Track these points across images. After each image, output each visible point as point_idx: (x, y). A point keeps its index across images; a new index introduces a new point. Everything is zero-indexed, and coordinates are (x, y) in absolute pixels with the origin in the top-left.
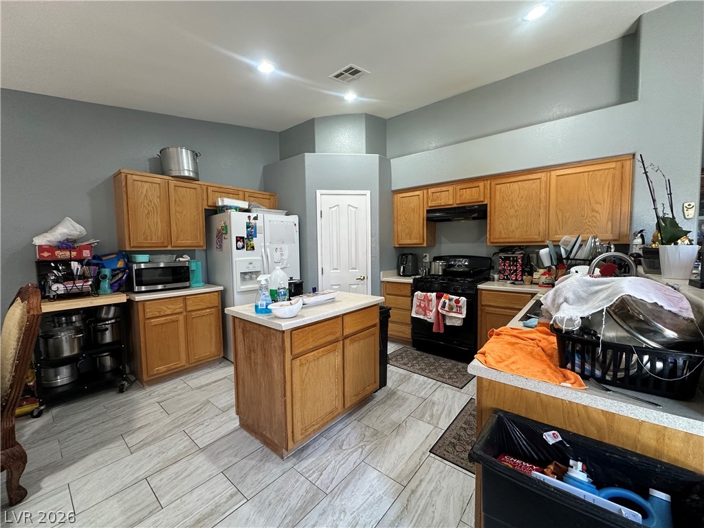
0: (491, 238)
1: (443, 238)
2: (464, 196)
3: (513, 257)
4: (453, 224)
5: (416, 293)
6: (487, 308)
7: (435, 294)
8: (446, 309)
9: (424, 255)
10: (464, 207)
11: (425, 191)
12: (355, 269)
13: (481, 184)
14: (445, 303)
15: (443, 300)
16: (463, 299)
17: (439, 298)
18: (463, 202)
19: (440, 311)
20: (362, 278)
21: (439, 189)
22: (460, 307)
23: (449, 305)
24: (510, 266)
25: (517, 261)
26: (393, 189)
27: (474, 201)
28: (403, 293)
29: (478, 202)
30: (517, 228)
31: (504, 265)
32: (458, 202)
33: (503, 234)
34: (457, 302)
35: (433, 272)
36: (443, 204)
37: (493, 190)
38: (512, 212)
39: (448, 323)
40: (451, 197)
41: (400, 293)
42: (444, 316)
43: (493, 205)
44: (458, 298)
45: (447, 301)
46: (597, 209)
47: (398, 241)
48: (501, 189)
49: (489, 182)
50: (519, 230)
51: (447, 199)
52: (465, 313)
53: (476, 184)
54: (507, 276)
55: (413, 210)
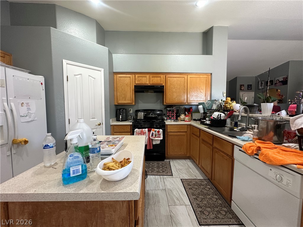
0: (166, 101)
1: (139, 101)
2: (154, 81)
3: (173, 110)
4: (145, 94)
5: (136, 130)
6: (170, 133)
7: (147, 129)
8: (154, 136)
9: (130, 109)
10: (154, 86)
11: (133, 75)
12: (94, 118)
13: (162, 76)
14: (153, 133)
15: (152, 132)
16: (161, 130)
17: (149, 131)
18: (153, 83)
19: (151, 138)
20: (99, 124)
21: (141, 75)
22: (160, 134)
23: (155, 134)
24: (171, 113)
25: (174, 111)
26: (114, 71)
27: (158, 83)
28: (126, 131)
29: (160, 84)
30: (176, 97)
31: (169, 113)
32: (151, 83)
33: (171, 100)
34: (159, 132)
35: (139, 118)
36: (143, 83)
37: (167, 79)
38: (174, 90)
39: (154, 143)
40: (147, 80)
41: (124, 131)
42: (152, 140)
43: (167, 86)
44: (159, 130)
45: (154, 132)
46: (202, 92)
47: (117, 102)
48: (170, 80)
49: (165, 75)
50: (177, 98)
51: (146, 81)
52: (162, 137)
53: (159, 76)
54: (170, 118)
55: (127, 85)
